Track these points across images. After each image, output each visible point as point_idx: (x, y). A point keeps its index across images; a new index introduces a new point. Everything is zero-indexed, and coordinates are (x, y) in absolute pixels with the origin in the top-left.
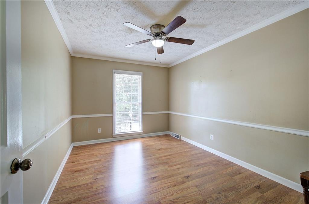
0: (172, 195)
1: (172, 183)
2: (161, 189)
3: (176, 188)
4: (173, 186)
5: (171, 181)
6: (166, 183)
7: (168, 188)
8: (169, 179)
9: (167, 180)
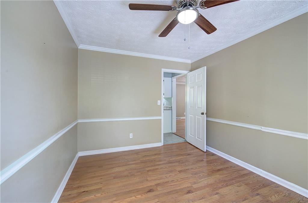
0: (170, 176)
1: (169, 185)
2: (179, 180)
3: (166, 180)
4: (168, 182)
5: (169, 187)
6: (175, 186)
7: (173, 181)
8: (171, 190)
9: (175, 189)
